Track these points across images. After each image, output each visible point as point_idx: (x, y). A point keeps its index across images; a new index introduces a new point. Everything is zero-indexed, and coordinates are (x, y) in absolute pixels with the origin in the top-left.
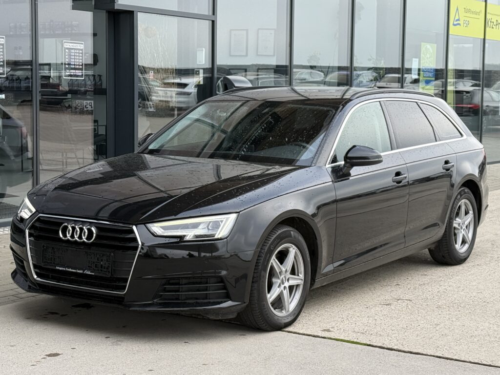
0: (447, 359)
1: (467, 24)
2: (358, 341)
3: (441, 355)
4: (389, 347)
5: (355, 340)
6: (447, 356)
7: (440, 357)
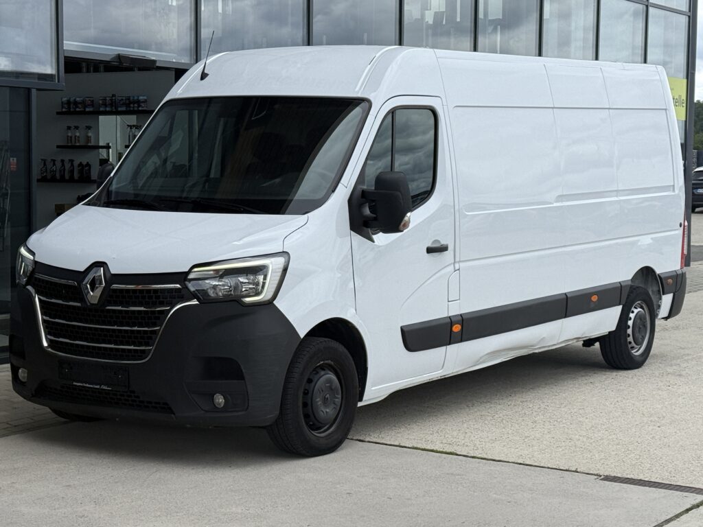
0: (527, 465)
2: (444, 450)
3: (522, 462)
4: (472, 455)
5: (441, 450)
6: (527, 463)
7: (520, 464)
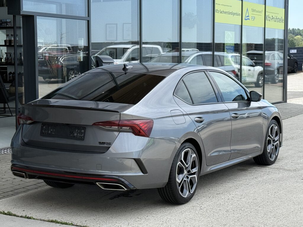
1: (254, 18)
